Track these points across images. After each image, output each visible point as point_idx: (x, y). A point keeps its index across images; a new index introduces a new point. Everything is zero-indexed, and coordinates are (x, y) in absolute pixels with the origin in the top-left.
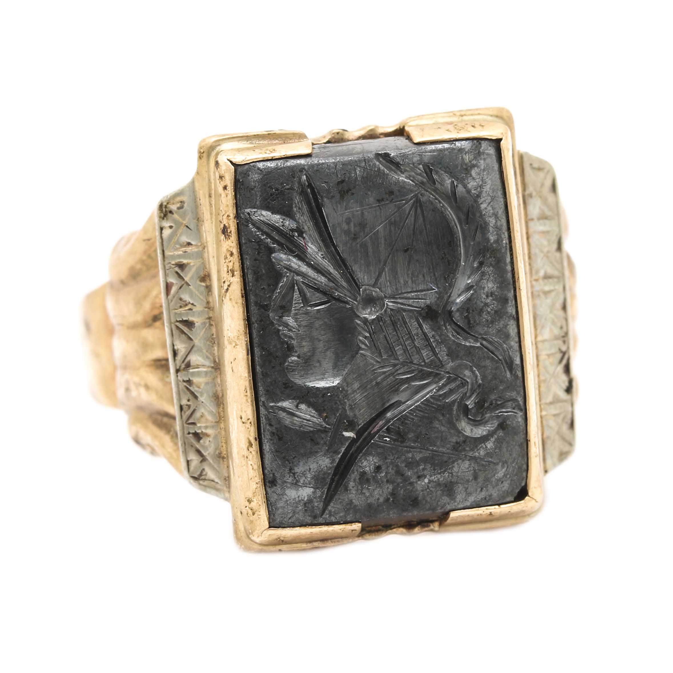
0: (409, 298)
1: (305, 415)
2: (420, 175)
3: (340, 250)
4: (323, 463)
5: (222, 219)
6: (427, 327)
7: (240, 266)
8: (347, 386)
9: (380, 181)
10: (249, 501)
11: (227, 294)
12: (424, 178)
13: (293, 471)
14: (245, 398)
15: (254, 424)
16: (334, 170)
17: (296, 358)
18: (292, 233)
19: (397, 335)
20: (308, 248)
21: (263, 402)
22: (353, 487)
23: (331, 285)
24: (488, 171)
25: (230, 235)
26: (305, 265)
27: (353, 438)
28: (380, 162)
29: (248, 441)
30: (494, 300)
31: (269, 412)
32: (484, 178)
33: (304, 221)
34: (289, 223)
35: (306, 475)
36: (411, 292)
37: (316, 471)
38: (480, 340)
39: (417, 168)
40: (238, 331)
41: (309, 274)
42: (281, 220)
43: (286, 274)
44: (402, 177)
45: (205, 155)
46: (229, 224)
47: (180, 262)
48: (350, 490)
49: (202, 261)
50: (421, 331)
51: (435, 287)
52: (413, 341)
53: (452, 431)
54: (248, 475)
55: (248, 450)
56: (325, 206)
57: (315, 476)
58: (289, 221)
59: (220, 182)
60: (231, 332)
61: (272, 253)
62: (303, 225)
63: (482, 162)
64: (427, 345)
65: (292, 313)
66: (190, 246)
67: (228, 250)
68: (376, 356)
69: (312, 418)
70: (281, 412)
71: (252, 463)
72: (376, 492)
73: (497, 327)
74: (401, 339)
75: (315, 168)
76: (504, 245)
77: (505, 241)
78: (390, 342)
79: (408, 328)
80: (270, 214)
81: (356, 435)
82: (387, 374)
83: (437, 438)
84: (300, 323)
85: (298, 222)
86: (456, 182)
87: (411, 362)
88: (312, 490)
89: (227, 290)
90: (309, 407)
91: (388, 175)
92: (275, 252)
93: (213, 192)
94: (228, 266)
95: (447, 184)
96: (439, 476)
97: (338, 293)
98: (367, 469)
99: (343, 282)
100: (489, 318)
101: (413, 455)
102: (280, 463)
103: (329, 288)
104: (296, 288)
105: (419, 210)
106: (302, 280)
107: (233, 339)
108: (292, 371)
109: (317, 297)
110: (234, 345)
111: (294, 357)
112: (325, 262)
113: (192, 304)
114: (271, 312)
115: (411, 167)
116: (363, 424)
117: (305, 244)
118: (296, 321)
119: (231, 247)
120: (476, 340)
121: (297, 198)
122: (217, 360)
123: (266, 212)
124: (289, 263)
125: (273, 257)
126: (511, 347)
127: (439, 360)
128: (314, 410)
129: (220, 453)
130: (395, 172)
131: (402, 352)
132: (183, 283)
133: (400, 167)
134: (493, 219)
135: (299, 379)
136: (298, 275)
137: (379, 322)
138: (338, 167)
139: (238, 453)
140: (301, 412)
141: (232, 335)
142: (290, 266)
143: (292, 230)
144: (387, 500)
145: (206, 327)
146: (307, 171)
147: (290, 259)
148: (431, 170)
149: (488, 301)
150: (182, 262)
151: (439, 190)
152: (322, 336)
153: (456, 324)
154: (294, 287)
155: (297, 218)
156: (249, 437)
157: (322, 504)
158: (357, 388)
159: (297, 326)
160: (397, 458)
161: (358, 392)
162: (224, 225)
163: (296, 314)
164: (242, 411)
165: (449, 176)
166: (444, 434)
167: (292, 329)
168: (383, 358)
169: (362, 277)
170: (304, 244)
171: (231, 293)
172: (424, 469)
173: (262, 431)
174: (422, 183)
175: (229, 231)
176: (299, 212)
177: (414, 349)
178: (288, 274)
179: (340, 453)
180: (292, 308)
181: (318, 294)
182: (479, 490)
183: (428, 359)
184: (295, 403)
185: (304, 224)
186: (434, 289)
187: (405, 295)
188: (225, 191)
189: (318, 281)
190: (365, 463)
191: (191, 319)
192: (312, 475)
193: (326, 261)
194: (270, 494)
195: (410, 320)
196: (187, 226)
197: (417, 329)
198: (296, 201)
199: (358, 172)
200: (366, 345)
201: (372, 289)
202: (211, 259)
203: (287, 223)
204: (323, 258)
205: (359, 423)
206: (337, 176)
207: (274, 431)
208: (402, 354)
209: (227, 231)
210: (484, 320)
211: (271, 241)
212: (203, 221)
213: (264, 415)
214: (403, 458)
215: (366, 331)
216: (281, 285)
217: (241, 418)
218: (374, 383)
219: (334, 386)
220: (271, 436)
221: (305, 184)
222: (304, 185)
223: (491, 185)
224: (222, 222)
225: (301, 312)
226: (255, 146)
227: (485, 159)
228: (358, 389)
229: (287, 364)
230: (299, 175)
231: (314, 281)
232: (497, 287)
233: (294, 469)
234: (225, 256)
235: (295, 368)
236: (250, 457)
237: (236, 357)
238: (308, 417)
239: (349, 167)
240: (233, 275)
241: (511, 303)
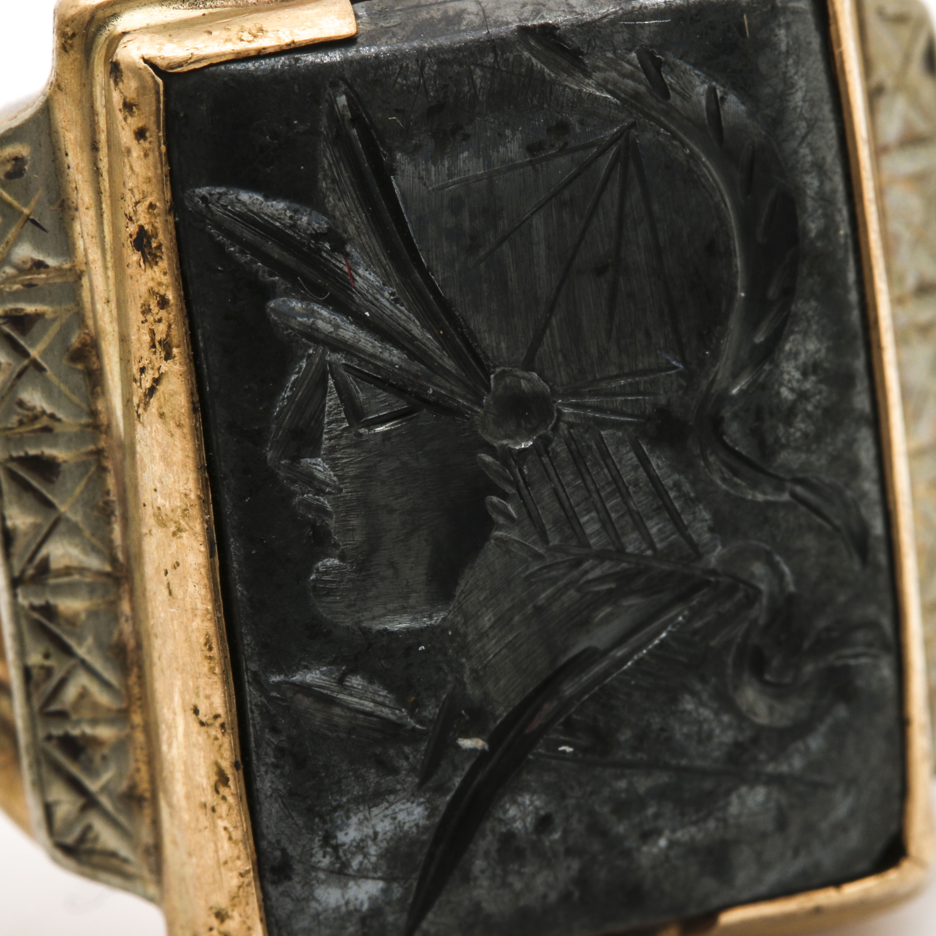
0: (614, 394)
1: (362, 702)
2: (631, 76)
3: (437, 279)
4: (407, 819)
5: (135, 212)
6: (660, 463)
7: (186, 333)
8: (465, 623)
9: (535, 102)
10: (221, 916)
11: (152, 400)
12: (641, 83)
13: (334, 842)
14: (206, 663)
15: (232, 729)
16: (416, 79)
17: (336, 562)
18: (317, 242)
19: (586, 485)
20: (357, 278)
21: (255, 674)
22: (483, 872)
23: (416, 368)
24: (798, 56)
25: (158, 254)
26: (351, 323)
27: (483, 751)
28: (531, 50)
29: (215, 769)
30: (820, 381)
31: (271, 699)
32: (788, 75)
33: (345, 211)
34: (309, 220)
35: (366, 850)
36: (618, 376)
37: (391, 838)
38: (789, 485)
39: (623, 60)
40: (186, 495)
41: (362, 344)
42: (289, 213)
43: (306, 350)
44: (588, 84)
45: (77, 41)
46: (153, 225)
47: (16, 310)
48: (476, 879)
49: (76, 309)
50: (645, 474)
51: (677, 361)
52: (625, 496)
53: (726, 718)
54: (216, 851)
55: (217, 792)
56: (399, 173)
57: (387, 850)
58: (310, 214)
59: (125, 119)
60: (164, 497)
61: (268, 299)
62: (343, 222)
63: (782, 32)
64: (659, 508)
65: (324, 446)
66: (42, 270)
67: (152, 292)
68: (534, 542)
69: (380, 708)
70: (299, 696)
71: (228, 826)
72: (539, 880)
73: (830, 449)
74: (595, 496)
75: (371, 76)
76: (842, 241)
77: (844, 230)
78: (567, 505)
79: (612, 466)
80: (261, 198)
81: (489, 741)
82: (561, 583)
83: (688, 736)
84: (342, 470)
85: (332, 217)
86: (722, 89)
87: (621, 551)
88: (381, 884)
89: (151, 391)
90: (371, 682)
91: (553, 83)
92: (274, 296)
93: (103, 137)
94: (152, 333)
95: (698, 94)
96: (693, 830)
97: (435, 388)
98: (518, 825)
99: (446, 359)
100: (811, 429)
101: (631, 783)
102: (299, 822)
103: (411, 378)
104: (331, 382)
105: (632, 168)
106: (344, 362)
107: (171, 515)
108: (327, 595)
109: (382, 402)
110: (173, 528)
111: (332, 560)
112: (400, 311)
113: (52, 416)
114: (270, 450)
115: (608, 58)
116: (505, 714)
117: (350, 269)
118: (333, 468)
119: (160, 284)
120: (780, 488)
121: (328, 155)
122: (120, 556)
123: (250, 194)
124: (312, 320)
125: (273, 310)
126: (863, 495)
127: (689, 540)
128: (384, 689)
129: (133, 787)
130: (570, 75)
131: (597, 526)
132: (26, 362)
133: (581, 61)
134: (813, 178)
135: (344, 614)
136: (335, 350)
137: (540, 456)
138: (427, 69)
139: (188, 796)
140: (351, 695)
141: (167, 504)
142: (314, 328)
143: (318, 236)
144: (566, 897)
145: (90, 473)
146: (350, 86)
147: (313, 311)
148: (658, 64)
149: (808, 385)
150: (22, 310)
151: (677, 111)
152: (397, 499)
153: (731, 451)
154: (326, 381)
155: (329, 206)
156: (220, 761)
157: (404, 917)
158: (488, 625)
159: (335, 479)
160: (592, 793)
161: (491, 635)
162: (141, 228)
163: (332, 450)
164: (197, 695)
165: (703, 76)
166: (706, 726)
167: (323, 487)
168: (551, 544)
169: (494, 344)
170: (346, 269)
171: (162, 400)
172: (657, 816)
173: (253, 744)
174: (636, 96)
175: (154, 245)
176: (334, 190)
177: (628, 518)
178: (311, 351)
179: (449, 790)
180: (321, 436)
181: (385, 394)
182: (789, 854)
183: (662, 540)
184: (336, 675)
185: (346, 219)
186: (674, 368)
187: (604, 385)
188: (142, 141)
189: (382, 360)
190: (512, 811)
191: (49, 451)
192: (380, 848)
193: (403, 308)
194: (274, 899)
195: (617, 448)
196: (33, 222)
197: (635, 468)
198: (326, 162)
199: (478, 81)
200: (508, 516)
201: (519, 373)
202: (100, 307)
203: (305, 219)
204: (396, 301)
205: (498, 713)
206: (427, 92)
207: (285, 745)
208: (597, 533)
209: (149, 243)
210: (798, 434)
211: (266, 269)
212: (77, 209)
213: (256, 705)
214: (606, 792)
215: (508, 481)
216: (293, 378)
217: (196, 711)
218: (529, 609)
219: (432, 626)
220: (275, 757)
221: (343, 116)
222: (343, 120)
223: (807, 91)
224: (134, 218)
225: (343, 442)
226: (204, 15)
227: (788, 26)
228: (492, 627)
229: (313, 577)
230: (329, 95)
231: (372, 360)
232: (829, 349)
233: (335, 837)
234: (143, 305)
235: (334, 586)
236: (223, 809)
237: (180, 561)
238: (369, 706)
239: (456, 68)
240: (168, 356)
241: (861, 385)
